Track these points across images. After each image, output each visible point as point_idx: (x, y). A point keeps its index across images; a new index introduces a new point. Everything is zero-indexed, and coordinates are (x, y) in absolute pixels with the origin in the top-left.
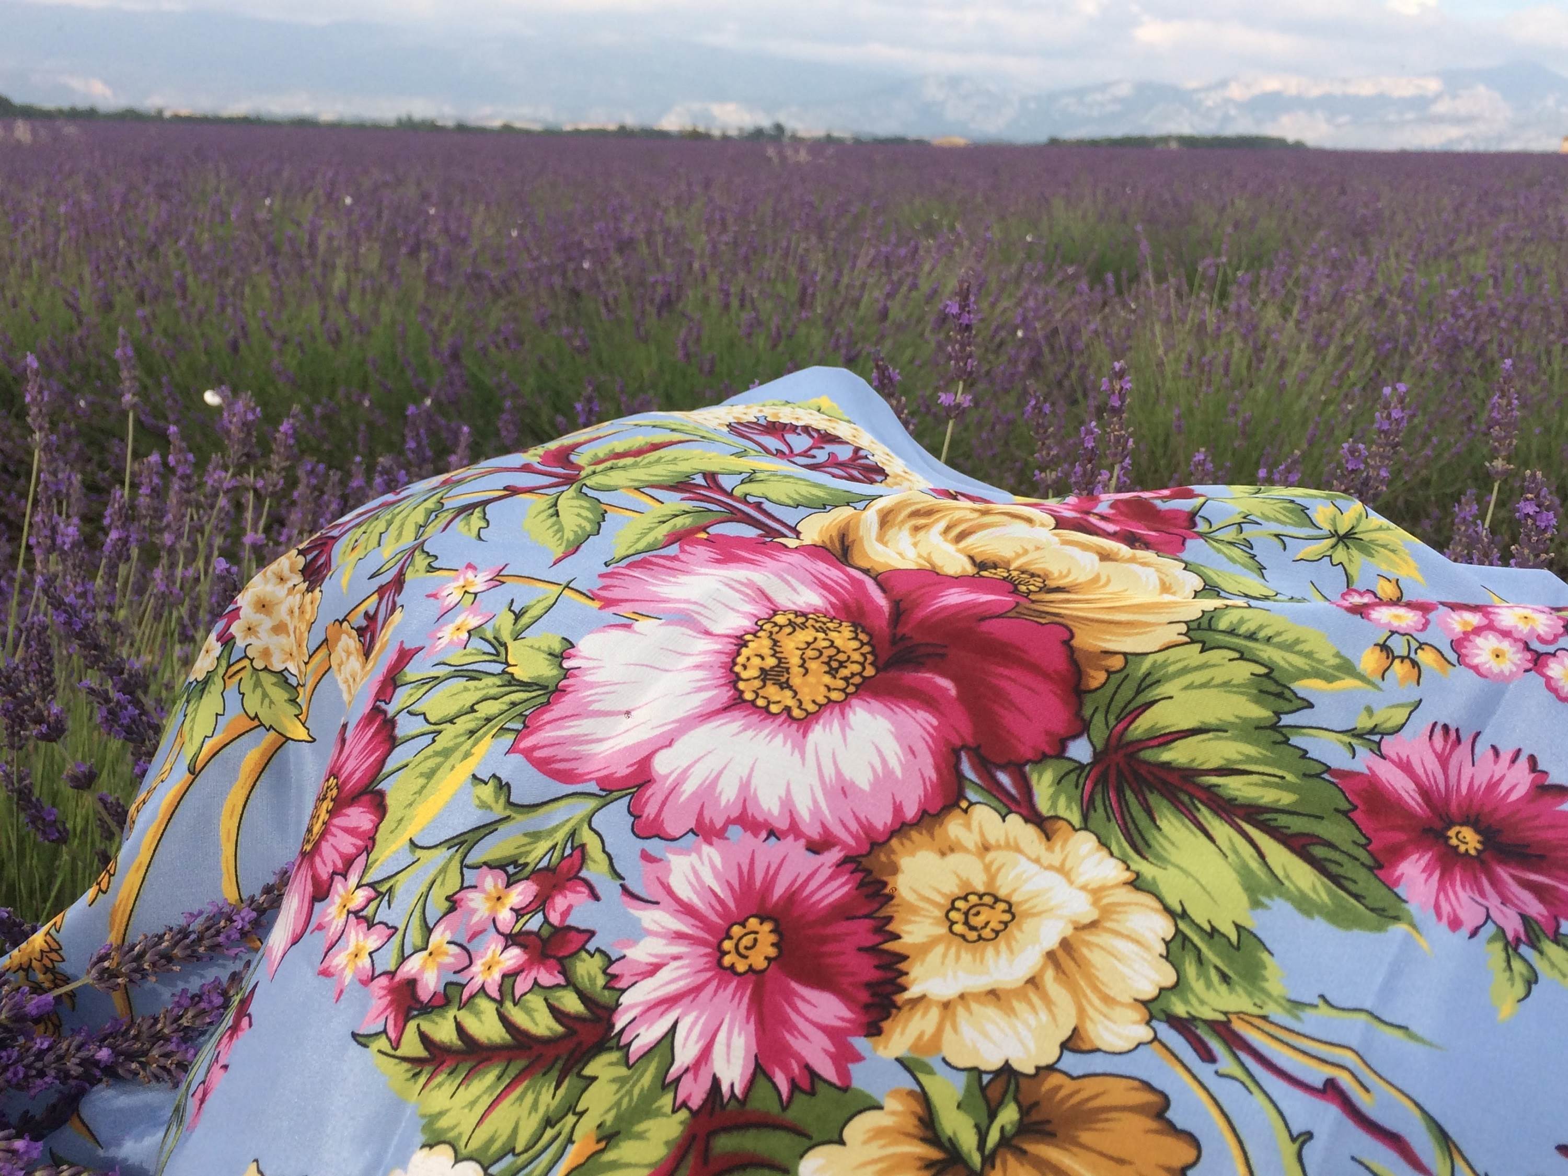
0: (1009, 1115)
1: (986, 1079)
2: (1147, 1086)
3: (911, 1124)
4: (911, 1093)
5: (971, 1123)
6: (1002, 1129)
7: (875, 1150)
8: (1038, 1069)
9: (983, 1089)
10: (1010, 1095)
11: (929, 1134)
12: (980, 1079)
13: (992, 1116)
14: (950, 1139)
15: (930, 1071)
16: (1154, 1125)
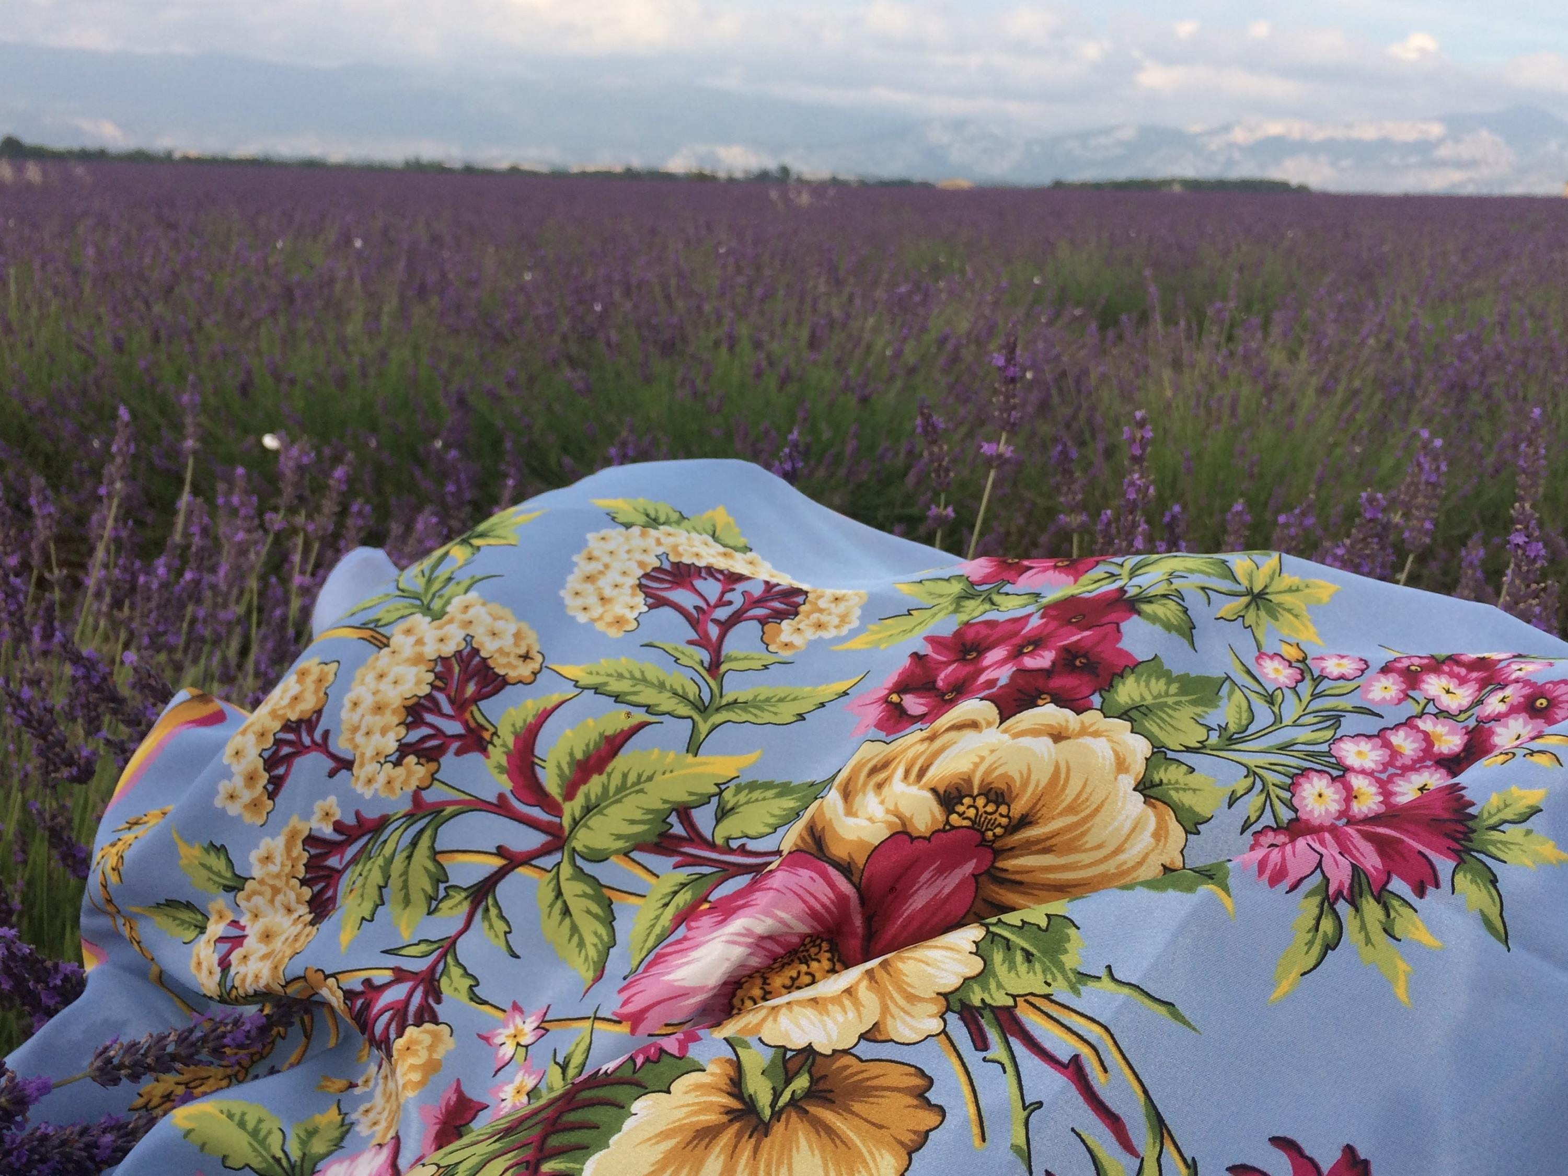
0: (801, 1083)
1: (789, 1054)
2: (921, 1073)
3: (724, 1083)
4: (729, 1061)
5: (771, 1086)
6: (794, 1092)
7: (691, 1098)
8: (834, 1051)
9: (785, 1062)
10: (806, 1068)
11: (736, 1091)
12: (785, 1054)
13: (788, 1082)
14: (750, 1096)
15: (746, 1045)
16: (915, 1101)
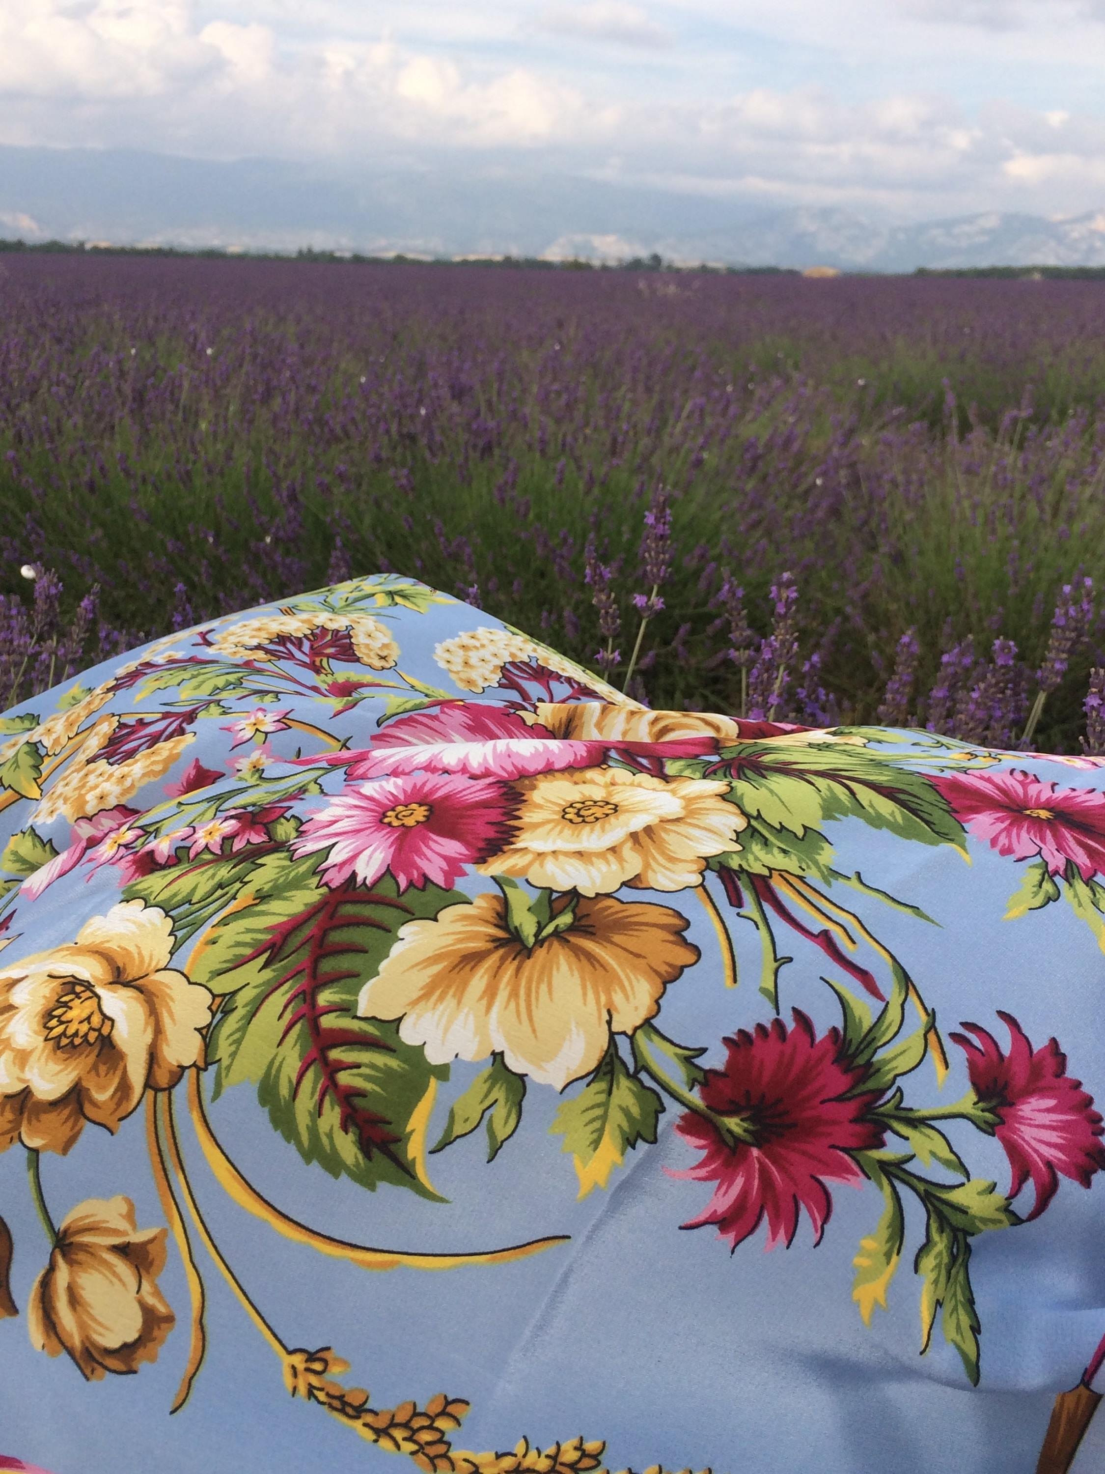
0: (565, 919)
1: (555, 895)
2: (679, 915)
3: (490, 916)
4: (496, 897)
5: (535, 919)
6: (557, 926)
7: (459, 927)
8: (597, 894)
9: (551, 902)
10: (570, 908)
11: (502, 923)
12: (551, 895)
13: (552, 918)
14: (516, 928)
15: (514, 886)
16: (672, 938)
